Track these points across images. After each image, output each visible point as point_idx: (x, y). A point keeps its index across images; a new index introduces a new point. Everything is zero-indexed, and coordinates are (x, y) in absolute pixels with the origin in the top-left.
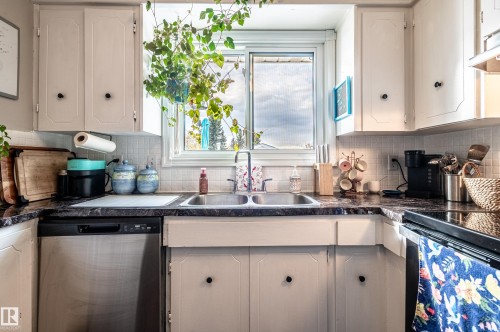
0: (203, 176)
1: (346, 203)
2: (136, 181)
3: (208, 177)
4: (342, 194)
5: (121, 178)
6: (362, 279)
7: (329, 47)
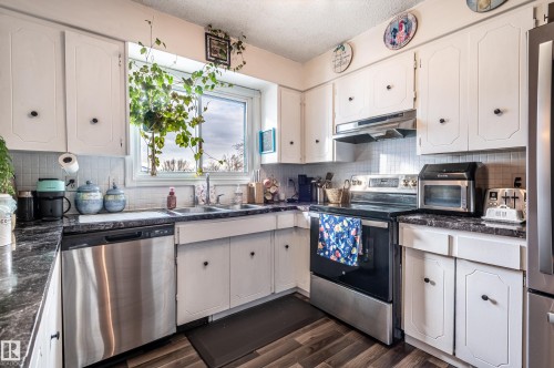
0: (172, 193)
1: (270, 207)
2: (104, 201)
3: (176, 195)
4: (266, 202)
5: (92, 198)
6: (287, 247)
7: (256, 101)
